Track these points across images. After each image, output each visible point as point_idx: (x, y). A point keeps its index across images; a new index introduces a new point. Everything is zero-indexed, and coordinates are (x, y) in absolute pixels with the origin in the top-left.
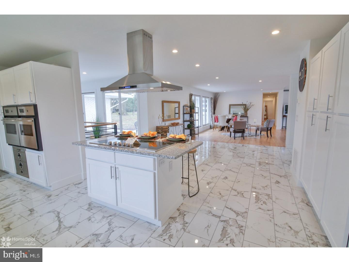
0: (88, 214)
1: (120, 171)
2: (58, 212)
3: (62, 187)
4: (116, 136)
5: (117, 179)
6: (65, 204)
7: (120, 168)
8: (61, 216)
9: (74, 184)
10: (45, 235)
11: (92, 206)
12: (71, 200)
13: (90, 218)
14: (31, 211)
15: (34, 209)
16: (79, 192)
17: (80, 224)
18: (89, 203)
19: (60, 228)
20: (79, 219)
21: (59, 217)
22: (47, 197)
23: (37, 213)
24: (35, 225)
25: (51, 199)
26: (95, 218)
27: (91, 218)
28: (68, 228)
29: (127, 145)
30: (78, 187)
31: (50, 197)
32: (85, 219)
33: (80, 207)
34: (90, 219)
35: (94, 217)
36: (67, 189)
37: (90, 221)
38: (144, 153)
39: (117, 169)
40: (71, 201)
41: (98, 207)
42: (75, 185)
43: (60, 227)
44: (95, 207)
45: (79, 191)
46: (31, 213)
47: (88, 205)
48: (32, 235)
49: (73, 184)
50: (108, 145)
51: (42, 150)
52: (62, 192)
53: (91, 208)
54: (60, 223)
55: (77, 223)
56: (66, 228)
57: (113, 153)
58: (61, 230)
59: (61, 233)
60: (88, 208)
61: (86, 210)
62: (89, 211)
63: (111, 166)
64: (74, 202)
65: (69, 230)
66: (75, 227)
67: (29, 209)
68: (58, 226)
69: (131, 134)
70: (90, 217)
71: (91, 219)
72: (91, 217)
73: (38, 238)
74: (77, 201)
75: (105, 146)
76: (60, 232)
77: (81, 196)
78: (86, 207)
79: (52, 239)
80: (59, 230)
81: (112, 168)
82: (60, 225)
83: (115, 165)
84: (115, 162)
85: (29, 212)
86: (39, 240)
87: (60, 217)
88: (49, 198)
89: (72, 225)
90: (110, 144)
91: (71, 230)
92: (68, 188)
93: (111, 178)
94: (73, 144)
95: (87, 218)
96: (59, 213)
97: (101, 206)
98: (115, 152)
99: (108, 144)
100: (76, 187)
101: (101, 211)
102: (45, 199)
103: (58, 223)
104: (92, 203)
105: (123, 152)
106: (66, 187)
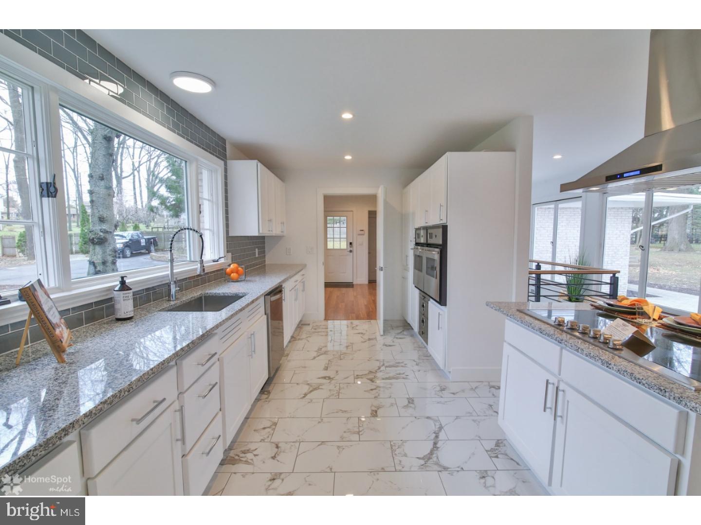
0: (485, 462)
1: (568, 401)
2: (441, 424)
3: (468, 382)
4: (595, 306)
5: (559, 419)
6: (457, 417)
7: (571, 395)
8: (442, 435)
9: (489, 383)
10: (405, 455)
11: (502, 449)
12: (470, 414)
13: (484, 474)
14: (409, 402)
15: (414, 399)
16: (491, 406)
17: (461, 473)
18: (498, 440)
19: (430, 458)
20: (466, 462)
21: (437, 437)
22: (438, 388)
23: (415, 409)
24: (403, 428)
25: (442, 396)
26: (495, 479)
27: (488, 476)
28: (440, 466)
29: (602, 338)
30: (493, 395)
31: (443, 392)
32: (476, 471)
33: (479, 437)
34: (484, 477)
35: (493, 477)
36: (474, 388)
37: (483, 481)
38: (644, 382)
39: (560, 394)
40: (469, 416)
41: (512, 459)
42: (490, 388)
43: (431, 456)
44: (506, 455)
45: (492, 404)
46: (408, 405)
47: (494, 443)
48: (392, 443)
49: (487, 383)
50: (551, 325)
51: (445, 304)
52: (463, 391)
53: (497, 451)
54: (435, 449)
55: (458, 467)
56: (437, 464)
57: (559, 348)
58: (429, 462)
59: (427, 469)
60: (492, 450)
61: (487, 451)
62: (490, 457)
63: (547, 381)
64: (473, 420)
65: (439, 472)
66: (452, 475)
67: (408, 397)
68: (428, 451)
69: (642, 309)
70: (486, 471)
71: (486, 478)
72: (489, 473)
73: (395, 454)
74: (479, 422)
75: (543, 326)
76: (426, 464)
77: (492, 415)
78: (491, 445)
79: (410, 468)
80: (426, 460)
81: (550, 386)
82: (431, 453)
83: (559, 382)
84: (560, 375)
85: (406, 403)
86: (396, 457)
87: (440, 437)
88: (441, 393)
89: (449, 467)
90: (559, 325)
91: (444, 474)
92: (476, 388)
93: (545, 411)
94: (487, 305)
95: (480, 471)
96: (441, 428)
97: (520, 463)
98: (562, 349)
99: (553, 324)
100: (490, 392)
101: (515, 473)
102: (435, 391)
103: (432, 447)
104: (505, 442)
105: (582, 354)
106: (474, 385)
